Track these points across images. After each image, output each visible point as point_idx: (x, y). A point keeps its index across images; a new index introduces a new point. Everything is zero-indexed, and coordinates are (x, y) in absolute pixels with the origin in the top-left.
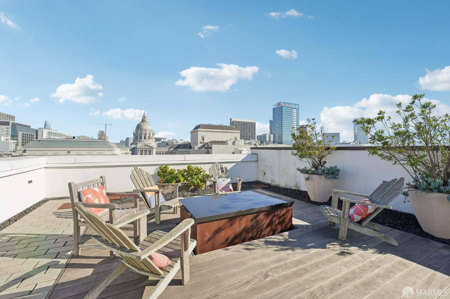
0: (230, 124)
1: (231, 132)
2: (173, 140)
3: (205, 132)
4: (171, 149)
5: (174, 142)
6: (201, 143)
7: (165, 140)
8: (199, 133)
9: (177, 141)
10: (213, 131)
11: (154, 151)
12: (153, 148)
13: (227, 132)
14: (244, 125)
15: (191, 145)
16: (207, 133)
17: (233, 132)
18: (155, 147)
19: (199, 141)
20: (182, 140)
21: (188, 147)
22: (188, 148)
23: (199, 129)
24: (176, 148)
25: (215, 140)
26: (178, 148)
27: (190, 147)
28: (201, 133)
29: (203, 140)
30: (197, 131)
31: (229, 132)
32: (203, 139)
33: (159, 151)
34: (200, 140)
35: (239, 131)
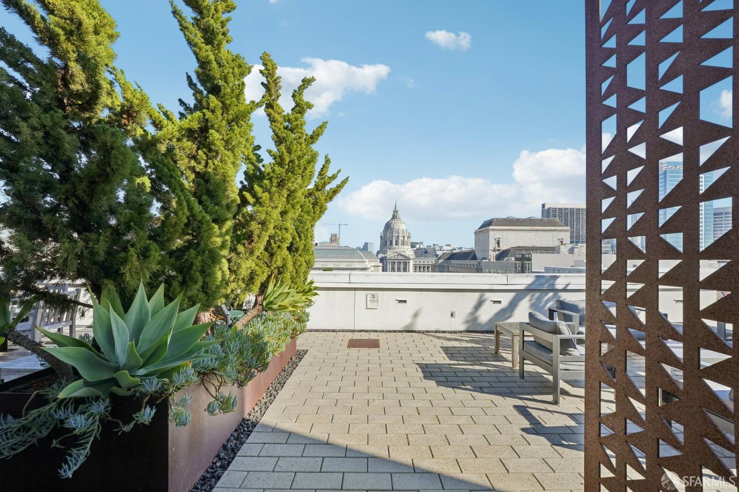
0: (542, 215)
1: (551, 230)
2: (434, 245)
3: (501, 233)
4: (441, 261)
5: (437, 248)
6: (494, 250)
7: (421, 246)
8: (491, 233)
9: (442, 247)
10: (516, 230)
11: (412, 263)
12: (409, 259)
13: (543, 230)
14: (572, 214)
15: (475, 254)
16: (505, 233)
17: (556, 230)
18: (412, 258)
19: (491, 247)
20: (450, 245)
21: (470, 257)
22: (471, 259)
23: (491, 227)
24: (448, 259)
25: (521, 245)
26: (452, 259)
27: (474, 258)
28: (493, 234)
29: (499, 246)
30: (488, 230)
31: (547, 230)
32: (498, 243)
33: (418, 263)
34: (492, 245)
35: (569, 228)
